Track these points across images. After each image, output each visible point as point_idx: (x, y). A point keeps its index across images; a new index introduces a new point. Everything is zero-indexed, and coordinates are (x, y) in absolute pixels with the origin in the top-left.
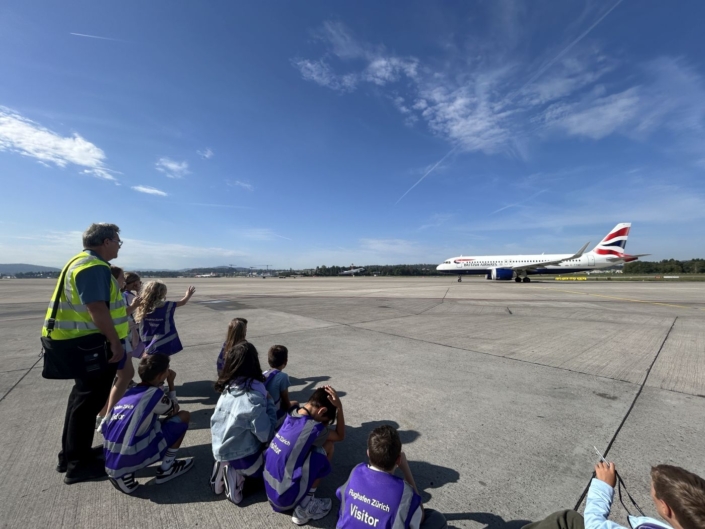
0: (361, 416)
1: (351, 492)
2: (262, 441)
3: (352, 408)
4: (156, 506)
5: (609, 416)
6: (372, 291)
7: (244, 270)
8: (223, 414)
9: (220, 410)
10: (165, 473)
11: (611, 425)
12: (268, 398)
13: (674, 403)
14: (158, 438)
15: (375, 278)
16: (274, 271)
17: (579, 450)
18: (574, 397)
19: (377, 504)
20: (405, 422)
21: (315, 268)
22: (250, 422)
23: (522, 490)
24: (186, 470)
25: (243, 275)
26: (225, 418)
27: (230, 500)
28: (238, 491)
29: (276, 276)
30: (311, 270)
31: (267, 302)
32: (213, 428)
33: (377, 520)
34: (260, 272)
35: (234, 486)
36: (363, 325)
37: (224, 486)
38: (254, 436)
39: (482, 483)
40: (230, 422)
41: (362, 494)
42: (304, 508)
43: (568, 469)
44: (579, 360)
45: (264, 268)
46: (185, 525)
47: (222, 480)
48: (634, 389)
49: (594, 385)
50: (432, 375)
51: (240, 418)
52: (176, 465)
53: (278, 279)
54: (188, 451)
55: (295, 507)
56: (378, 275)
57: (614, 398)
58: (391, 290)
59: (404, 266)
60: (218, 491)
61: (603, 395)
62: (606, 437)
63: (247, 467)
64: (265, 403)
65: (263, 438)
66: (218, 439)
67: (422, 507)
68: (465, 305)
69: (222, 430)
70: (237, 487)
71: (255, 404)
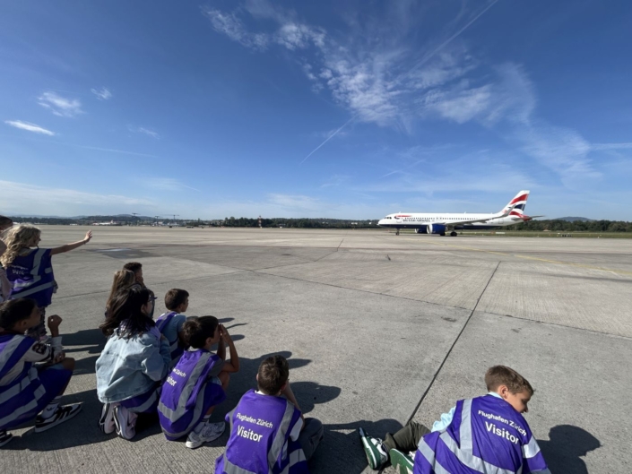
0: (258, 349)
1: (239, 415)
2: (155, 379)
3: (251, 343)
4: (34, 454)
5: (449, 333)
6: (277, 241)
7: (150, 219)
8: (111, 357)
9: (108, 353)
10: (46, 421)
11: (450, 340)
12: (161, 340)
13: (492, 321)
14: (34, 385)
15: (281, 230)
16: (182, 221)
17: (427, 360)
18: (427, 322)
19: (261, 423)
20: (297, 351)
21: (224, 219)
22: (140, 363)
23: (384, 394)
24: (73, 415)
25: (148, 224)
26: (113, 361)
27: (120, 436)
28: (130, 428)
29: (183, 226)
30: (220, 221)
31: (172, 251)
32: (98, 372)
33: (261, 436)
34: (166, 221)
35: (125, 423)
36: (267, 271)
37: (115, 425)
38: (145, 375)
39: (355, 393)
40: (119, 364)
41: (248, 416)
42: (197, 433)
43: (418, 374)
44: (435, 294)
45: (171, 218)
46: (69, 467)
47: (113, 420)
48: (468, 313)
49: (443, 312)
50: (323, 310)
51: (129, 359)
52: (60, 412)
53: (185, 229)
54: (74, 398)
55: (189, 433)
56: (284, 227)
57: (454, 321)
58: (295, 240)
59: (307, 219)
60: (107, 430)
61: (447, 319)
62: (446, 349)
63: (139, 404)
64: (157, 343)
65: (156, 377)
66: (104, 382)
67: (302, 417)
68: (354, 253)
69: (109, 373)
70: (129, 424)
71: (145, 344)
